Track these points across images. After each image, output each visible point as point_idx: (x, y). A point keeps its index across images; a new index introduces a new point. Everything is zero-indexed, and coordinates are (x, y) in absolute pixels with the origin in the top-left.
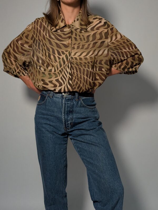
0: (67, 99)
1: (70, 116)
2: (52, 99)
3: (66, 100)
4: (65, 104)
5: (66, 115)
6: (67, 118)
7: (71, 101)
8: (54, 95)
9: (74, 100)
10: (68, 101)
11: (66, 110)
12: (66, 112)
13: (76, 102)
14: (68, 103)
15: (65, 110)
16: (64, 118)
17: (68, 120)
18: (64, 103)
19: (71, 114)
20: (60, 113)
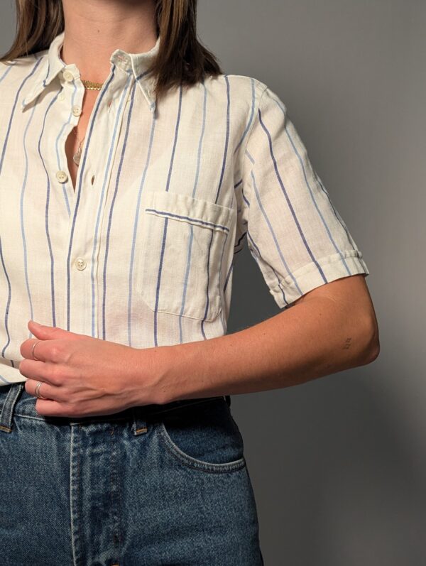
0: (92, 434)
1: (111, 527)
2: (11, 436)
3: (84, 438)
4: (81, 460)
5: (86, 518)
6: (93, 535)
7: (109, 439)
8: (19, 418)
9: (126, 435)
10: (94, 445)
11: (88, 492)
12: (87, 505)
13: (134, 445)
14: (95, 451)
15: (81, 490)
16: (76, 533)
17: (98, 544)
18: (74, 458)
19: (115, 514)
20: (58, 509)
